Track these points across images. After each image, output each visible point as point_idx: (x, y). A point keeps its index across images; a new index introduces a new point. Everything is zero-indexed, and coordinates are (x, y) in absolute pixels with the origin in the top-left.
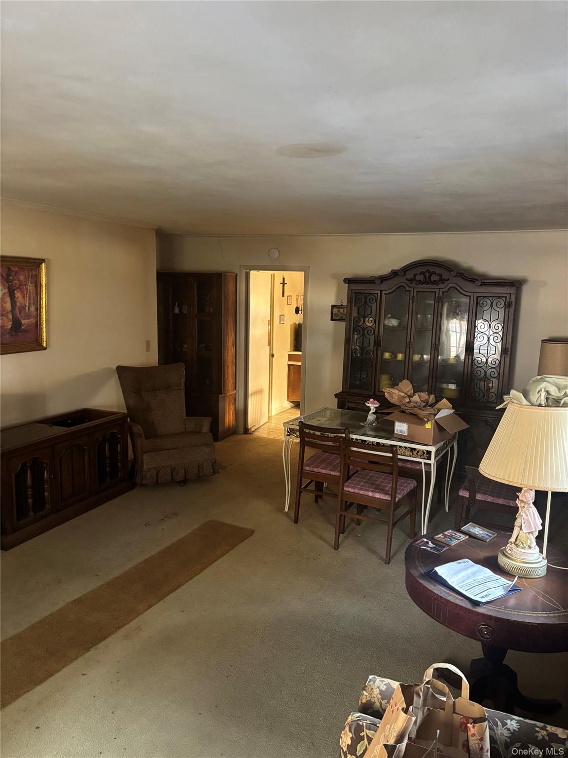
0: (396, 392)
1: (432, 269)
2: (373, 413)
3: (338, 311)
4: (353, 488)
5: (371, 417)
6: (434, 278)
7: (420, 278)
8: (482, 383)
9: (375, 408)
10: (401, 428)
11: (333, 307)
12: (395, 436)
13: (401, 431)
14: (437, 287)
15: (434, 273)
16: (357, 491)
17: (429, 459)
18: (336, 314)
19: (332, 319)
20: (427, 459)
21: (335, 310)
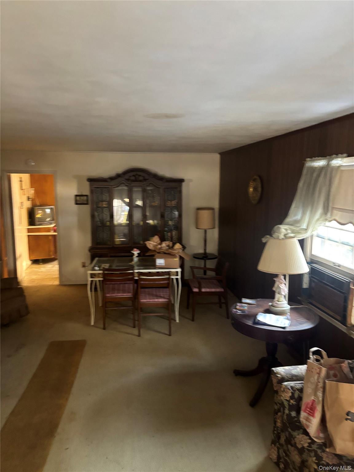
0: (152, 243)
1: (139, 173)
2: (137, 257)
3: (80, 199)
4: (145, 299)
5: (136, 259)
6: (141, 178)
7: (133, 178)
8: (169, 234)
9: (138, 253)
10: (160, 262)
11: (76, 196)
12: (157, 267)
13: (161, 264)
14: (143, 183)
15: (140, 176)
16: (148, 300)
17: (177, 275)
18: (80, 200)
19: (77, 204)
20: (176, 276)
21: (78, 198)
